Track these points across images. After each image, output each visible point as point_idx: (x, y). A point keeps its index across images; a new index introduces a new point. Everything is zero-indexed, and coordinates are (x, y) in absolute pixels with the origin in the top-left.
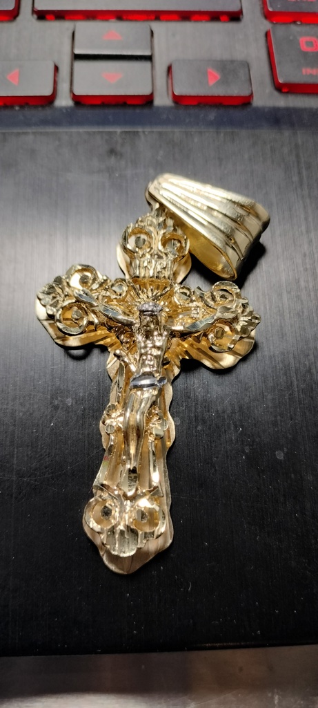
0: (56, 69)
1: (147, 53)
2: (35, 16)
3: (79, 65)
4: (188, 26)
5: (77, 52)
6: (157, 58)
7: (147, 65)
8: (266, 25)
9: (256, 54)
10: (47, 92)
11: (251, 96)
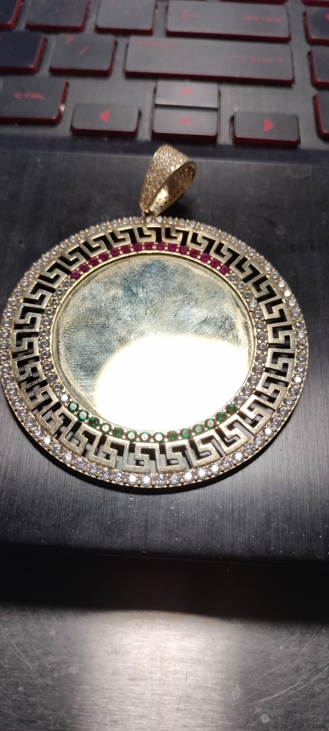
0: (140, 114)
1: (215, 105)
2: (124, 76)
3: (158, 112)
4: (249, 90)
5: (157, 103)
6: (223, 110)
7: (215, 115)
8: (313, 91)
9: (305, 112)
10: (131, 128)
11: (298, 141)
